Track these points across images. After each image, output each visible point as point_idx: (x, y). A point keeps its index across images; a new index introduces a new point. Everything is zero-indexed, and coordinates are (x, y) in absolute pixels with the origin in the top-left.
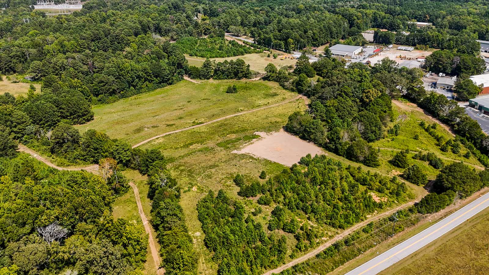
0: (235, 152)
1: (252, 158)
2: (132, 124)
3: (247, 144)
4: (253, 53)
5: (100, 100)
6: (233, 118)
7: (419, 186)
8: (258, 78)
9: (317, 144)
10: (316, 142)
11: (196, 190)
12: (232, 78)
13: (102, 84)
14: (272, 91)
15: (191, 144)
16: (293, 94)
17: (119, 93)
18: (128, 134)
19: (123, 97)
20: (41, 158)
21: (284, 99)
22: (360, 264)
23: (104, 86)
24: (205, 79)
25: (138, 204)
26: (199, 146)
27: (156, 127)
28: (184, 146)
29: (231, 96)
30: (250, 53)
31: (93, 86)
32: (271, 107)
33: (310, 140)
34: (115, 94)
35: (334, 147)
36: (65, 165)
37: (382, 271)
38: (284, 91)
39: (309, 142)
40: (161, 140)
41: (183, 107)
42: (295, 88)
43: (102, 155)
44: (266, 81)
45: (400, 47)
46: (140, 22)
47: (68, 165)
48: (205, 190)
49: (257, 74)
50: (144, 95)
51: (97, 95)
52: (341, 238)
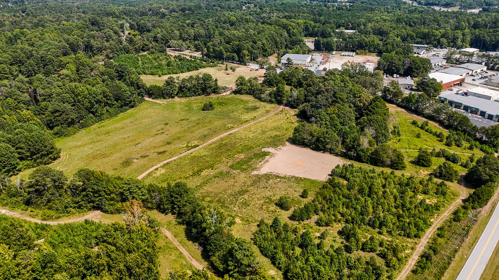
0: (255, 173)
1: (277, 177)
2: (114, 157)
3: (263, 162)
4: (207, 67)
5: (56, 134)
6: (227, 137)
7: (453, 182)
8: (228, 93)
9: (333, 153)
10: (333, 152)
11: (240, 222)
12: (199, 95)
13: (57, 114)
14: (250, 105)
15: (201, 171)
16: (273, 105)
17: (79, 122)
18: (116, 169)
19: (83, 126)
20: (14, 213)
21: (268, 112)
22: (458, 272)
23: (61, 115)
24: (169, 98)
25: (180, 250)
26: (211, 172)
27: (146, 156)
28: (194, 174)
29: (210, 114)
30: (204, 67)
31: (46, 117)
32: (260, 122)
33: (324, 150)
34: (74, 124)
35: (355, 155)
36: (54, 217)
37: (482, 275)
38: (263, 103)
39: (324, 153)
40: (163, 171)
41: (163, 131)
42: (274, 100)
43: (105, 198)
44: (238, 95)
45: (343, 53)
46: (67, 41)
47: (59, 217)
48: (250, 220)
49: (225, 89)
50: (106, 122)
51: (51, 128)
52: (423, 248)
